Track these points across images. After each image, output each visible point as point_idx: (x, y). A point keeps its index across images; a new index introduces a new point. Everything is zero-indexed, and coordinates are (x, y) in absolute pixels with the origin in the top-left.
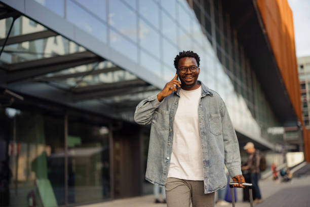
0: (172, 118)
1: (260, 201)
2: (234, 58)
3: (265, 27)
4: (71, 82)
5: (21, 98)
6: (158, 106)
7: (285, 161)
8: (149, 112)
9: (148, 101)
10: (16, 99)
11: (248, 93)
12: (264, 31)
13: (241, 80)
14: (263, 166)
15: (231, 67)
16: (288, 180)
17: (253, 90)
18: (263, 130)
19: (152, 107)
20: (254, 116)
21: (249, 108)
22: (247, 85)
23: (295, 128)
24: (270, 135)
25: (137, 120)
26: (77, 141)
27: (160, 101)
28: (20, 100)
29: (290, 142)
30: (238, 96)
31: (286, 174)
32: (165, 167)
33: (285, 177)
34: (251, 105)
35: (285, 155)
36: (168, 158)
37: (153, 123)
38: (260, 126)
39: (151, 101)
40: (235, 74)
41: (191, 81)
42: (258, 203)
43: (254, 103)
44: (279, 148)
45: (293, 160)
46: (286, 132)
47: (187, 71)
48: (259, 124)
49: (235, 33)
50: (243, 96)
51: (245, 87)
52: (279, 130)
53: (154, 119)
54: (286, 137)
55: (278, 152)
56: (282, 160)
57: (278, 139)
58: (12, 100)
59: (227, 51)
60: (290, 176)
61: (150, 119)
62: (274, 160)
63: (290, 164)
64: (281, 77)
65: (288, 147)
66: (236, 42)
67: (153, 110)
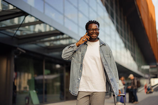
0: (83, 57)
1: (137, 102)
2: (125, 31)
3: (140, 15)
4: (48, 44)
5: (24, 52)
6: (76, 49)
7: (150, 83)
8: (71, 53)
9: (71, 47)
10: (22, 52)
11: (132, 48)
12: (140, 17)
13: (128, 41)
14: (139, 85)
15: (123, 35)
16: (151, 92)
17: (134, 46)
18: (139, 67)
19: (73, 50)
20: (135, 59)
21: (132, 56)
22: (131, 44)
23: (155, 66)
24: (143, 69)
25: (64, 57)
26: (48, 72)
27: (78, 46)
28: (24, 53)
29: (152, 73)
30: (127, 50)
31: (150, 89)
32: (77, 84)
33: (150, 91)
34: (133, 54)
35: (150, 80)
36: (79, 79)
37: (73, 59)
38: (137, 65)
39: (72, 47)
40: (125, 38)
41: (95, 37)
42: (136, 104)
43: (134, 53)
44: (147, 76)
45: (154, 82)
46: (151, 68)
47: (94, 31)
48: (137, 64)
49: (126, 18)
50: (129, 50)
51: (130, 45)
52: (147, 67)
53: (73, 57)
54: (150, 70)
55: (146, 78)
56: (148, 82)
57: (147, 71)
58: (20, 53)
59: (121, 27)
60: (152, 91)
61: (71, 57)
62: (144, 82)
63: (153, 84)
64: (149, 40)
65: (151, 75)
66: (126, 22)
67: (73, 51)
